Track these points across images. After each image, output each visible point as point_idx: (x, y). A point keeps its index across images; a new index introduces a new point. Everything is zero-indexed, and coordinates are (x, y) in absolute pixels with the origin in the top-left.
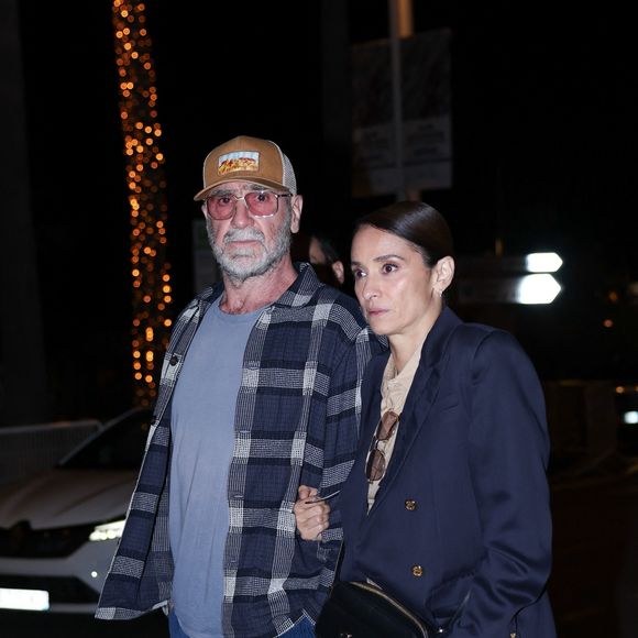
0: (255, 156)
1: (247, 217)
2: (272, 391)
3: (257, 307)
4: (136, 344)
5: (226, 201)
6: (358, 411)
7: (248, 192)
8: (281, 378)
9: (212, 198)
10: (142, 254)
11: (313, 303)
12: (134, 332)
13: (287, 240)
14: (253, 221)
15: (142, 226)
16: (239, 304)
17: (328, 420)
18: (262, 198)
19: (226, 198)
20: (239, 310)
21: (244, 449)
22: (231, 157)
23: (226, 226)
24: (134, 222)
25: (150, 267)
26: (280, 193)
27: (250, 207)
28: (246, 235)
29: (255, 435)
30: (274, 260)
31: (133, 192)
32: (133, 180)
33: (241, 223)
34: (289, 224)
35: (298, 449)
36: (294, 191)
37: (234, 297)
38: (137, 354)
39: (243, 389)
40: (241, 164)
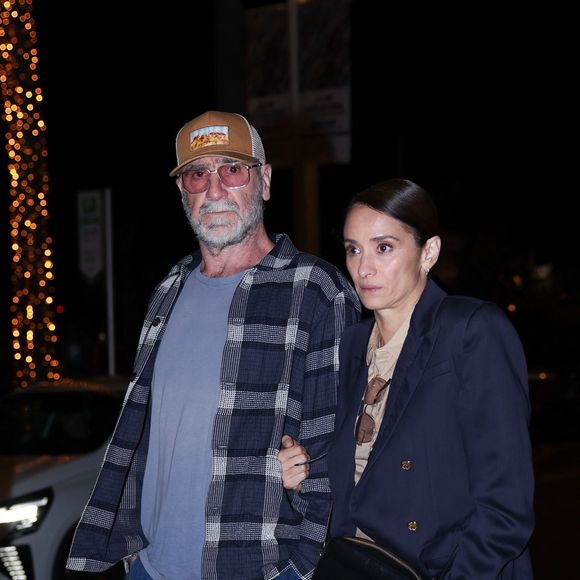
0: (225, 130)
1: (221, 190)
2: (255, 345)
3: (238, 270)
4: (15, 322)
5: (200, 174)
6: (337, 368)
7: (220, 165)
8: (264, 333)
9: (187, 173)
10: (22, 227)
11: (293, 265)
12: (13, 309)
13: (260, 207)
14: (227, 193)
15: (22, 197)
16: (219, 270)
17: (307, 375)
18: (234, 170)
19: (200, 172)
20: (220, 274)
21: (228, 400)
22: (202, 132)
23: (201, 198)
24: (13, 193)
25: (31, 241)
26: (251, 165)
27: (223, 179)
28: (221, 206)
29: (240, 387)
30: (249, 228)
31: (13, 161)
32: (13, 148)
33: (216, 195)
34: (261, 193)
35: (281, 400)
36: (263, 161)
37: (213, 263)
38: (16, 333)
39: (228, 342)
40: (212, 139)
